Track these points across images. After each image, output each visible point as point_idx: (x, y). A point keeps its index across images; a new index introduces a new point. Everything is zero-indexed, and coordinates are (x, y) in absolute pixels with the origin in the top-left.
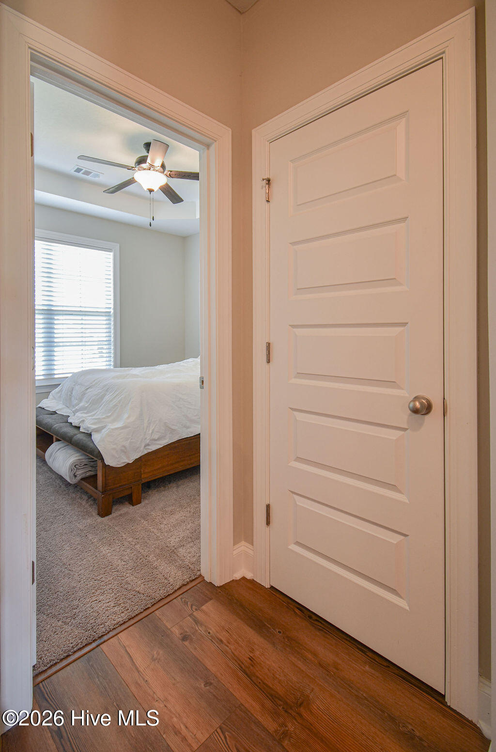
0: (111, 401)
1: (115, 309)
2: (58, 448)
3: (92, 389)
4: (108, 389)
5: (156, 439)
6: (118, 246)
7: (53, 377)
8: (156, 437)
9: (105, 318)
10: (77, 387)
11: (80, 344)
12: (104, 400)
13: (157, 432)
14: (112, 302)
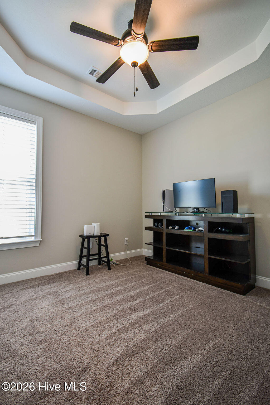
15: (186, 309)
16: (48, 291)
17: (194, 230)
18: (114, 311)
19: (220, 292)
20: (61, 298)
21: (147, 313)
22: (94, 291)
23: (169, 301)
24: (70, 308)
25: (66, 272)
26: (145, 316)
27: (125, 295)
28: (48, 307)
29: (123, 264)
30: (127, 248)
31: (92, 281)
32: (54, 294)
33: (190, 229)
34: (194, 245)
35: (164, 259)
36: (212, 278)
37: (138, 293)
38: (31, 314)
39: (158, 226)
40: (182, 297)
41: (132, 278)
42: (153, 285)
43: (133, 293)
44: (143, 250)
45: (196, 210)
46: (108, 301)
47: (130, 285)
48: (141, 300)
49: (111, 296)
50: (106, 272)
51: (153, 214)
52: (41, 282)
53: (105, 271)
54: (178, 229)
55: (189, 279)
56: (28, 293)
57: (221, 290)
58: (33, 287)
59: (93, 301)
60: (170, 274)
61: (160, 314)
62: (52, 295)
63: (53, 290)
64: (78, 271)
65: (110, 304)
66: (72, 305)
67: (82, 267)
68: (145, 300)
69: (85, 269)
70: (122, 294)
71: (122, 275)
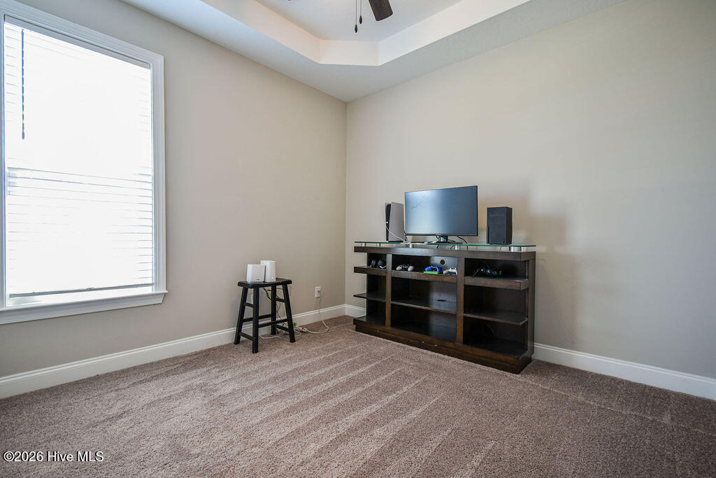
15: (434, 400)
16: (189, 383)
17: (441, 272)
18: (317, 410)
19: (481, 370)
20: (216, 394)
21: (374, 410)
22: (275, 380)
23: (405, 389)
24: (237, 411)
25: (214, 349)
26: (371, 415)
27: (330, 384)
28: (196, 411)
29: (314, 331)
30: (320, 304)
31: (265, 363)
32: (201, 387)
33: (432, 270)
34: (435, 296)
35: (388, 321)
36: (468, 349)
37: (352, 379)
38: (166, 426)
39: (376, 265)
40: (425, 381)
41: (336, 355)
42: (373, 365)
43: (342, 379)
44: (347, 306)
45: (442, 240)
46: (303, 395)
47: (335, 366)
48: (360, 389)
49: (305, 386)
50: (289, 347)
51: (368, 245)
52: (170, 368)
53: (286, 345)
54: (413, 271)
55: (429, 352)
56: (149, 389)
57: (483, 367)
58: (157, 377)
59: (276, 397)
60: (398, 346)
61: (395, 411)
62: (197, 391)
63: (198, 381)
64: (236, 346)
65: (308, 400)
66: (240, 406)
67: (242, 338)
68: (366, 389)
69: (251, 343)
70: (325, 382)
71: (317, 350)
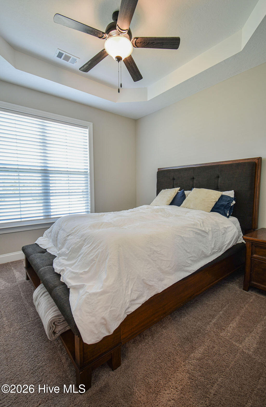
0: (88, 254)
1: (90, 170)
2: (42, 293)
3: (72, 237)
4: (86, 239)
5: (135, 299)
6: (91, 124)
7: (50, 217)
8: (134, 297)
9: (84, 176)
10: (61, 232)
11: (68, 194)
12: (82, 251)
13: (136, 290)
14: (88, 165)
